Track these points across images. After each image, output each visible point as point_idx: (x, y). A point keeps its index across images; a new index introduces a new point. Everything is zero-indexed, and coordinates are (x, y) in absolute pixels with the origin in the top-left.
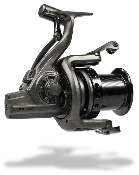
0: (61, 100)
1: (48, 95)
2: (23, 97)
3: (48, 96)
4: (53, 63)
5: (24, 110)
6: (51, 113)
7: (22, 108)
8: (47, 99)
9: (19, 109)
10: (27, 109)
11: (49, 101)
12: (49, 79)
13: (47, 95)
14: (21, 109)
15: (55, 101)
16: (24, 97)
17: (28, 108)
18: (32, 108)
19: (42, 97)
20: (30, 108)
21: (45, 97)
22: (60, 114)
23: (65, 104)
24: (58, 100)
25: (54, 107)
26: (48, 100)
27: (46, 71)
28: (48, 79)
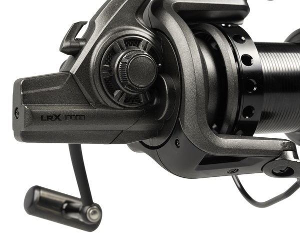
0: (156, 100)
1: (123, 85)
2: (58, 87)
3: (123, 88)
4: (139, 5)
5: (60, 120)
6: (130, 132)
7: (55, 115)
8: (119, 96)
9: (48, 116)
10: (69, 117)
11: (125, 102)
12: (127, 46)
13: (121, 86)
14: (52, 117)
15: (140, 102)
16: (62, 89)
17: (71, 116)
18: (80, 116)
19: (106, 91)
20: (76, 116)
21: (114, 91)
22: (153, 134)
23: (165, 111)
24: (147, 99)
25: (138, 117)
26: (123, 98)
27: (119, 25)
28: (124, 45)
